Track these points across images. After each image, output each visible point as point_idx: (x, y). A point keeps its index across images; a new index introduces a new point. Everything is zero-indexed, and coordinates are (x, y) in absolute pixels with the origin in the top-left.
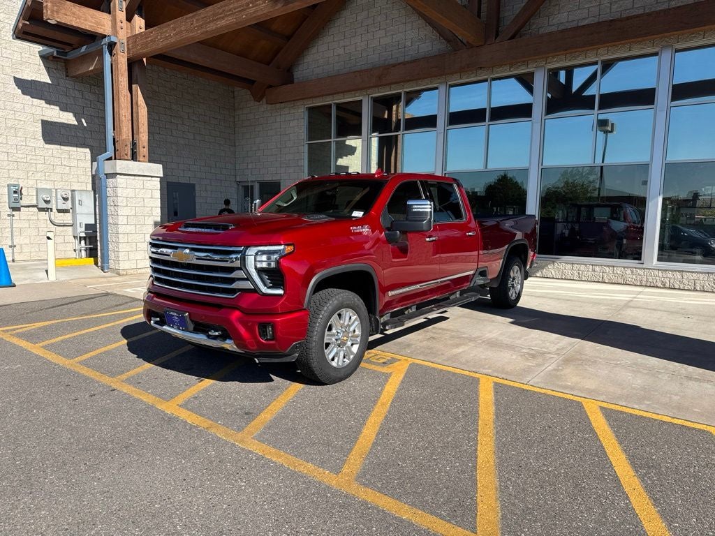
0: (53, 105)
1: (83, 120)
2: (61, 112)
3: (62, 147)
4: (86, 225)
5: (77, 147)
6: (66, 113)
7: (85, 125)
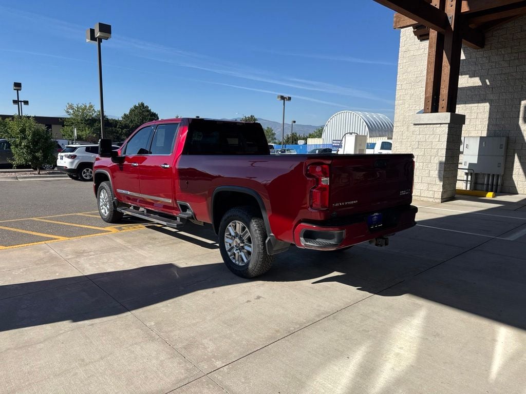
0: (464, 75)
1: (487, 81)
2: (469, 79)
3: (466, 105)
4: (470, 164)
5: (478, 103)
6: (473, 79)
7: (488, 83)
